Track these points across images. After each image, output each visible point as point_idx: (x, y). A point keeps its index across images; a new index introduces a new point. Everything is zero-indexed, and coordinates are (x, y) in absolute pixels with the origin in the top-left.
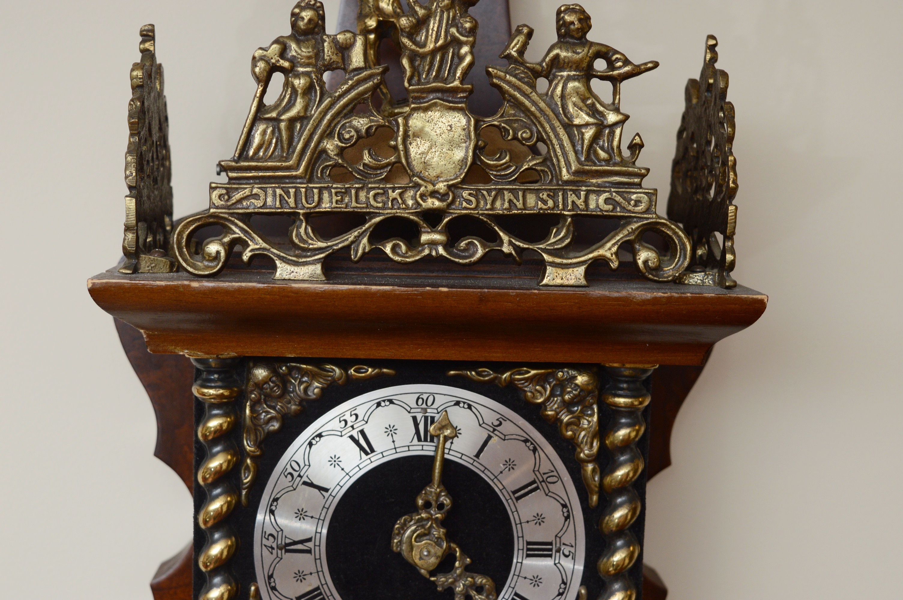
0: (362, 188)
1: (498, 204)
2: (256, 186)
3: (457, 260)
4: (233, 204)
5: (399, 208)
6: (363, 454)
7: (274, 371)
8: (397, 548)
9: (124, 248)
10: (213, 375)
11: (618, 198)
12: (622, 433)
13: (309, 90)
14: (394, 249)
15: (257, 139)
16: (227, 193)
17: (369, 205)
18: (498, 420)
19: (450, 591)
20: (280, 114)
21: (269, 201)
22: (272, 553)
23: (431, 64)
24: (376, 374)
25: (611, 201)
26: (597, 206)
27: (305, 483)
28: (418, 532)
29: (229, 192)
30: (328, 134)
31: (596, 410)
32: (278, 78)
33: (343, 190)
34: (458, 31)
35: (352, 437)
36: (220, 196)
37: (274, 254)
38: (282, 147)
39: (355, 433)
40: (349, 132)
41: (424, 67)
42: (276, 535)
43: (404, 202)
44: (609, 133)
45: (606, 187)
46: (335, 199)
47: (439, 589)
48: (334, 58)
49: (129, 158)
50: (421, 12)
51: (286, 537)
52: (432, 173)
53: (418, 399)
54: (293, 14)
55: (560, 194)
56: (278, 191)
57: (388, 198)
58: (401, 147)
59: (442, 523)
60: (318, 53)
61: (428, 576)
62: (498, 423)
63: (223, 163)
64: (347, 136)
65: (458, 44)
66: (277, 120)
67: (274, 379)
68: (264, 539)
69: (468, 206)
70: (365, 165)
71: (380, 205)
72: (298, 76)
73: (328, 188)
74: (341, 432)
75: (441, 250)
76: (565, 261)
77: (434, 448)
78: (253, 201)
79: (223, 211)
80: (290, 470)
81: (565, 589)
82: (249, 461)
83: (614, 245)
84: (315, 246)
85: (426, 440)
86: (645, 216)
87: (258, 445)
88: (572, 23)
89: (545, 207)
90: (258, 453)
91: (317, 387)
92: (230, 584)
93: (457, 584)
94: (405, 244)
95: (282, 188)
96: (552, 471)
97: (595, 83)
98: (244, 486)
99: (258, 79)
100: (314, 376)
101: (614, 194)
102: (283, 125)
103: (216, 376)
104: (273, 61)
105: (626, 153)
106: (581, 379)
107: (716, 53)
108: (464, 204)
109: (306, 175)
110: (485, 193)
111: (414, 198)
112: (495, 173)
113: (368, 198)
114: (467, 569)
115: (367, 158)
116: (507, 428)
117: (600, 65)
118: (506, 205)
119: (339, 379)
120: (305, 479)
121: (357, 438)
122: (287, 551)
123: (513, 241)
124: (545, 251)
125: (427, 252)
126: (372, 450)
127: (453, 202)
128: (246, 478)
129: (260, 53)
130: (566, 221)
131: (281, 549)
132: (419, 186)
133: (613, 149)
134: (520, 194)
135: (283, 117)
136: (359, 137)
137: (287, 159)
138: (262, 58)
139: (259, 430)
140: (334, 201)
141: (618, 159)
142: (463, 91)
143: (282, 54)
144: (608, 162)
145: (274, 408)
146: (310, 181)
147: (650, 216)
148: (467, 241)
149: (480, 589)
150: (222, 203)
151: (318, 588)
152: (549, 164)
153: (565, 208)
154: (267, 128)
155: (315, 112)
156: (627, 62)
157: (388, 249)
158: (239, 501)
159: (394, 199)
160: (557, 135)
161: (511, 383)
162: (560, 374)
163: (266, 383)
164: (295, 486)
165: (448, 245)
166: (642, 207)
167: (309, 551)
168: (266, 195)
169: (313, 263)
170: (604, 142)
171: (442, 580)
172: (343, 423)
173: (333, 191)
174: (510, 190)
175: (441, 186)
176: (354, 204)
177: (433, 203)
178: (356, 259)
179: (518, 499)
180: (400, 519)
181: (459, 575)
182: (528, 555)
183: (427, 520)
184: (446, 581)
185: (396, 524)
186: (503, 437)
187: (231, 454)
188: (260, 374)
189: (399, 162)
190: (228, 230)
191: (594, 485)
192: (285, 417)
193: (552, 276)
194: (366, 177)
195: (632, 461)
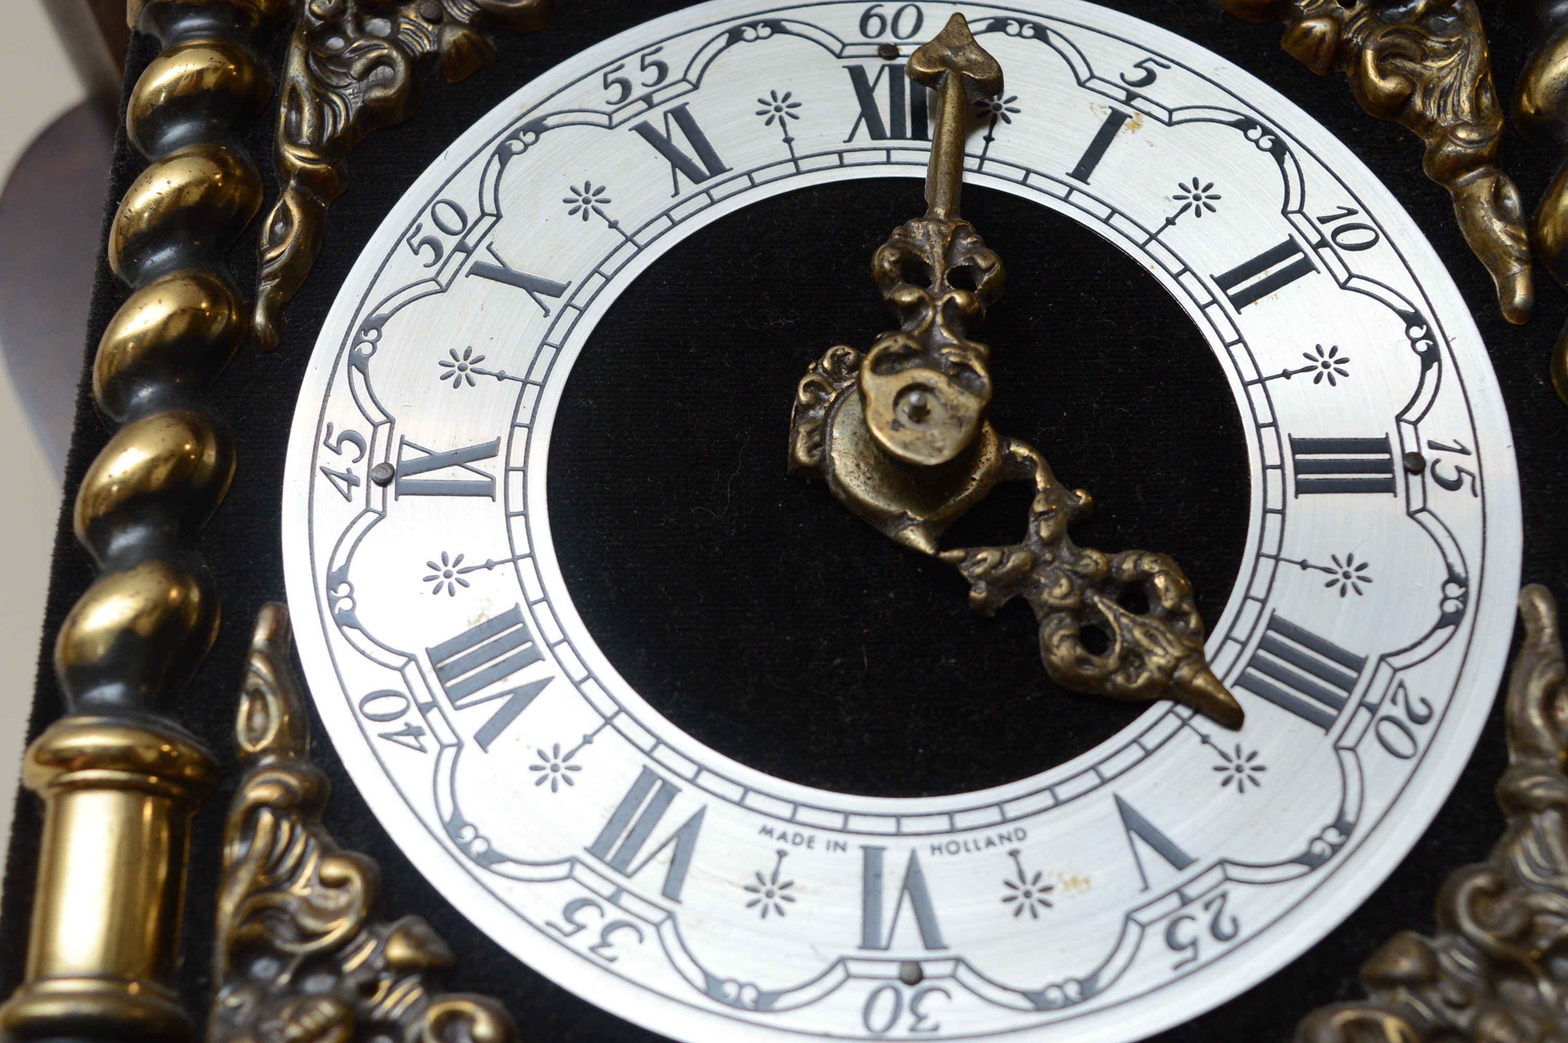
6: (683, 179)
8: (809, 451)
18: (1139, 66)
19: (1018, 611)
22: (348, 497)
27: (480, 271)
39: (655, 118)
42: (367, 436)
47: (978, 593)
51: (403, 442)
53: (867, 15)
59: (969, 326)
61: (927, 551)
62: (1141, 74)
68: (323, 451)
74: (610, 115)
77: (926, 157)
80: (429, 229)
81: (1464, 599)
82: (290, 196)
85: (898, 133)
87: (326, 150)
90: (324, 174)
93: (1044, 577)
96: (1351, 212)
98: (266, 271)
116: (1170, 89)
120: (481, 255)
121: (662, 131)
122: (405, 490)
126: (716, 167)
128: (275, 241)
131: (384, 482)
139: (331, 103)
145: (386, 36)
149: (1136, 596)
151: (512, 617)
164: (444, 279)
167: (485, 490)
172: (616, 89)
179: (1240, 302)
180: (819, 356)
181: (1051, 543)
182: (1302, 488)
183: (913, 310)
184: (1001, 563)
185: (804, 373)
186: (1164, 116)
187: (221, 163)
191: (1508, 237)
192: (420, 65)
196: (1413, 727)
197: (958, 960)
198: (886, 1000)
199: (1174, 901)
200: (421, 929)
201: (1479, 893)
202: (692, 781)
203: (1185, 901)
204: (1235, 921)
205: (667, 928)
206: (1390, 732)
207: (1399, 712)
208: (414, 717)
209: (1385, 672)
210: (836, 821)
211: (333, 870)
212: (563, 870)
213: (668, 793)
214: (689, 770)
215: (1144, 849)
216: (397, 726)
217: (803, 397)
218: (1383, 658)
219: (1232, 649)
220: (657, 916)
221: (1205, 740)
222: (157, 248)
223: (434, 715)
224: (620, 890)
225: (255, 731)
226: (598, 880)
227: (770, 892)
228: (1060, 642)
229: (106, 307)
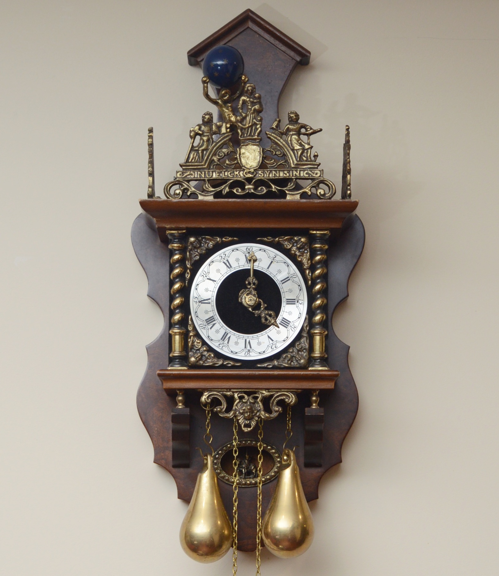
0: (226, 171)
1: (271, 175)
2: (191, 171)
3: (257, 193)
4: (184, 177)
5: (238, 177)
6: (228, 268)
7: (197, 238)
8: (240, 301)
9: (148, 194)
10: (176, 240)
11: (310, 172)
12: (318, 258)
13: (208, 140)
14: (237, 191)
15: (192, 156)
16: (182, 174)
17: (228, 176)
18: (275, 255)
19: (260, 317)
20: (199, 148)
21: (196, 176)
22: (196, 304)
23: (248, 131)
24: (232, 240)
25: (308, 173)
26: (304, 175)
27: (208, 279)
28: (247, 292)
29: (183, 173)
30: (215, 154)
31: (309, 251)
32: (198, 137)
33: (220, 172)
34: (256, 120)
35: (224, 262)
36: (180, 175)
37: (197, 192)
38: (200, 159)
39: (225, 261)
40: (221, 154)
41: (245, 132)
42: (198, 297)
43: (240, 175)
44: (306, 152)
45: (306, 169)
46: (217, 174)
47: (256, 315)
48: (216, 130)
49: (150, 165)
50: (244, 115)
51: (201, 298)
52: (248, 167)
53: (247, 248)
54: (203, 117)
55: (291, 171)
56: (199, 173)
57: (234, 174)
58: (238, 158)
59: (255, 289)
60: (211, 129)
61: (251, 311)
62: (275, 256)
63: (181, 164)
64: (221, 155)
65: (256, 124)
66: (198, 150)
67: (197, 241)
68: (194, 299)
69: (261, 176)
70: (227, 164)
71: (232, 176)
72: (205, 136)
73: (215, 171)
74: (220, 260)
75: (252, 191)
76: (293, 193)
77: (250, 266)
78: (190, 176)
79: (181, 179)
80: (203, 274)
81: (301, 316)
82: (188, 271)
83: (309, 187)
84: (211, 190)
85: (249, 263)
86: (320, 178)
87: (191, 265)
88: (293, 117)
89: (286, 176)
90: (191, 268)
91: (211, 244)
92: (182, 314)
93: (262, 314)
94: (240, 189)
95: (200, 172)
96: (294, 273)
97: (302, 136)
98: (187, 280)
99: (191, 137)
100: (211, 240)
101: (309, 171)
102: (200, 152)
103: (177, 240)
104: (197, 131)
105: (313, 159)
106: (303, 240)
107: (349, 131)
108: (260, 176)
109: (208, 167)
110: (266, 172)
111: (243, 174)
112: (269, 166)
113: (228, 174)
114: (266, 309)
115: (227, 162)
116: (278, 258)
117: (303, 130)
118: (273, 175)
119: (219, 241)
120: (208, 277)
121: (226, 263)
122: (202, 303)
123: (276, 187)
124: (286, 190)
125: (247, 191)
126: (231, 267)
127: (256, 175)
128: (187, 276)
129: (192, 129)
130: (293, 180)
131: (200, 302)
132: (245, 170)
133: (308, 157)
134: (278, 172)
135: (200, 149)
136: (225, 155)
137: (201, 162)
138: (193, 131)
139: (192, 259)
140: (217, 175)
141: (309, 160)
142: (258, 139)
143: (200, 129)
144: (306, 161)
145: (197, 252)
146: (209, 169)
147: (321, 178)
148: (260, 188)
149: (270, 316)
150: (181, 177)
151: (213, 316)
152: (287, 162)
153: (293, 176)
154: (195, 153)
155: (210, 147)
156: (311, 129)
157: (235, 191)
158: (185, 285)
159: (237, 175)
160: (289, 153)
161: (279, 241)
162: (296, 238)
163: (194, 242)
164: (204, 280)
165: (255, 189)
166: (319, 175)
167: (209, 303)
168: (195, 174)
169: (211, 195)
170: (305, 154)
172: (221, 257)
173: (217, 172)
174: (274, 171)
175: (252, 170)
176: (223, 176)
177: (249, 175)
178: (224, 194)
179: (283, 283)
180: (241, 290)
181: (263, 310)
182: (287, 304)
183: (250, 288)
184: (258, 312)
185: (240, 292)
186: (277, 261)
187: (182, 268)
188: (192, 239)
189: (238, 163)
190: (182, 186)
191: (309, 277)
192: (201, 255)
193: (289, 198)
194: (227, 168)
195: (321, 267)
196: (295, 328)
197: (253, 350)
198: (247, 353)
199: (272, 344)
200: (206, 347)
201: (298, 344)
202: (230, 333)
203: (273, 344)
204: (277, 346)
205: (228, 346)
206: (292, 329)
207: (293, 327)
208: (204, 326)
209: (293, 323)
210: (243, 337)
211: (198, 341)
212: (218, 341)
213: (227, 334)
214: (229, 332)
215: (270, 340)
216: (203, 327)
217: (240, 295)
218: (293, 322)
219: (279, 320)
220: (227, 345)
221: (276, 329)
222: (177, 279)
223: (206, 326)
224: (224, 343)
225: (190, 328)
226: (221, 342)
227: (237, 343)
228: (263, 320)
229: (172, 283)
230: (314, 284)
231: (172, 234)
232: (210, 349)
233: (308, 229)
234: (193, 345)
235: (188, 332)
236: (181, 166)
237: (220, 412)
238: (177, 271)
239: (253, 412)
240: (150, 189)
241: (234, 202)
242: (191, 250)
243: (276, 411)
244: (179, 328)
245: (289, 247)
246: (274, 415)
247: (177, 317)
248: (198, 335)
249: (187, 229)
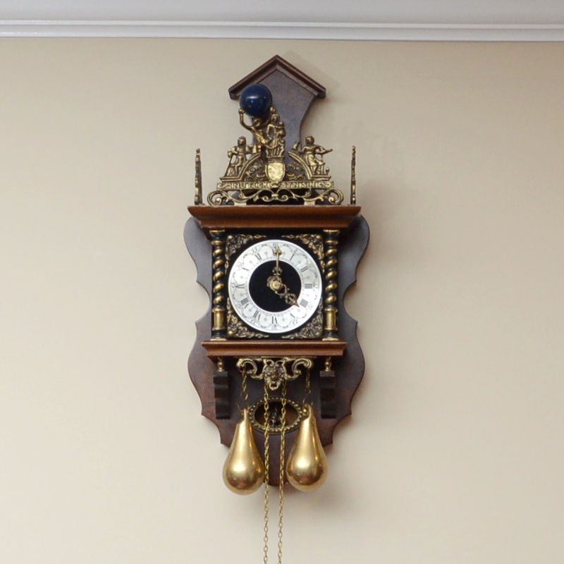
0: (256, 183)
1: (292, 186)
2: (229, 183)
3: (281, 200)
4: (223, 188)
5: (266, 188)
6: (259, 260)
7: (234, 236)
8: (268, 287)
9: (195, 201)
10: (217, 237)
12: (330, 251)
13: (242, 159)
14: (265, 199)
15: (229, 171)
17: (258, 187)
19: (284, 298)
20: (235, 165)
21: (233, 187)
22: (234, 288)
23: (274, 151)
24: (261, 237)
25: (321, 185)
26: (318, 186)
28: (274, 279)
29: (222, 185)
30: (247, 170)
31: (323, 245)
32: (234, 157)
33: (252, 184)
34: (280, 143)
35: (255, 255)
36: (220, 186)
37: (234, 200)
38: (236, 173)
41: (272, 152)
42: (235, 283)
43: (267, 186)
44: (320, 167)
45: (320, 181)
47: (281, 297)
48: (249, 151)
49: (196, 178)
50: (270, 139)
51: (238, 284)
52: (274, 179)
53: (274, 244)
54: (238, 140)
55: (308, 183)
56: (235, 184)
57: (263, 185)
58: (266, 172)
59: (280, 277)
60: (245, 149)
61: (277, 294)
62: (296, 250)
64: (252, 170)
65: (280, 146)
66: (234, 167)
67: (234, 238)
68: (231, 284)
71: (261, 187)
72: (239, 155)
73: (248, 183)
74: (252, 254)
75: (277, 199)
76: (309, 200)
77: (277, 258)
78: (228, 187)
80: (238, 265)
81: (317, 298)
82: (227, 262)
83: (322, 196)
84: (244, 198)
85: (275, 256)
86: (330, 188)
87: (230, 258)
88: (309, 140)
89: (304, 186)
90: (230, 260)
91: (245, 241)
92: (222, 296)
93: (286, 296)
94: (268, 197)
96: (312, 264)
97: (316, 155)
98: (226, 269)
99: (229, 156)
100: (245, 238)
101: (322, 183)
102: (236, 168)
104: (233, 152)
105: (325, 173)
106: (318, 237)
107: (355, 151)
108: (283, 186)
110: (288, 183)
111: (270, 185)
112: (291, 178)
113: (258, 185)
114: (289, 292)
115: (258, 176)
116: (298, 252)
117: (317, 151)
118: (294, 186)
119: (252, 238)
120: (243, 267)
121: (257, 255)
122: (238, 288)
123: (296, 195)
124: (304, 198)
125: (273, 199)
126: (261, 259)
127: (280, 186)
128: (226, 266)
129: (229, 150)
130: (310, 190)
131: (236, 287)
132: (271, 182)
133: (321, 171)
134: (297, 183)
136: (255, 171)
137: (237, 176)
139: (230, 253)
140: (249, 186)
141: (322, 173)
143: (236, 150)
144: (320, 174)
145: (234, 247)
146: (243, 181)
147: (332, 188)
148: (284, 196)
149: (292, 297)
150: (220, 188)
151: (247, 298)
152: (305, 176)
153: (309, 187)
154: (232, 169)
155: (244, 164)
156: (324, 149)
157: (263, 199)
158: (224, 274)
159: (265, 186)
161: (299, 238)
162: (312, 236)
163: (232, 239)
164: (240, 269)
165: (280, 197)
166: (329, 186)
167: (244, 288)
169: (244, 202)
170: (319, 169)
171: (281, 295)
172: (253, 251)
174: (295, 182)
175: (277, 182)
176: (254, 187)
177: (275, 186)
178: (255, 201)
179: (302, 272)
180: (269, 277)
181: (286, 293)
182: (305, 288)
183: (276, 276)
184: (283, 295)
185: (268, 279)
186: (297, 254)
187: (222, 260)
188: (230, 237)
189: (266, 176)
190: (222, 195)
191: (323, 267)
192: (237, 249)
193: (306, 204)
194: (257, 181)
195: (333, 259)
196: (312, 308)
197: (278, 325)
198: (273, 328)
199: (294, 320)
200: (241, 322)
201: (314, 320)
202: (260, 311)
204: (298, 322)
205: (258, 322)
206: (310, 308)
207: (311, 306)
209: (310, 303)
210: (270, 314)
211: (235, 318)
212: (251, 318)
213: (258, 312)
215: (292, 317)
216: (239, 307)
217: (268, 281)
219: (299, 301)
221: (297, 308)
222: (218, 269)
223: (241, 306)
224: (255, 319)
225: (228, 308)
226: (253, 318)
227: (265, 319)
228: (287, 301)
229: (214, 272)
230: (327, 272)
231: (214, 233)
232: (244, 325)
233: (322, 229)
234: (231, 321)
235: (227, 311)
236: (221, 179)
237: (252, 374)
238: (218, 262)
239: (278, 374)
240: (197, 198)
241: (262, 208)
242: (229, 245)
243: (297, 374)
244: (219, 308)
245: (307, 242)
246: (295, 377)
247: (218, 299)
248: (234, 313)
249: (226, 229)
